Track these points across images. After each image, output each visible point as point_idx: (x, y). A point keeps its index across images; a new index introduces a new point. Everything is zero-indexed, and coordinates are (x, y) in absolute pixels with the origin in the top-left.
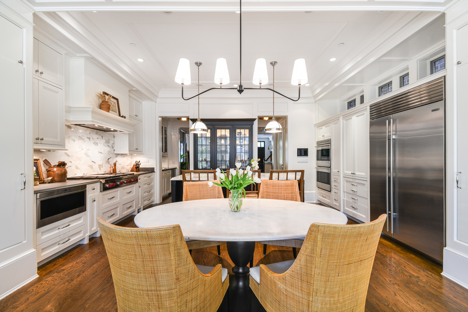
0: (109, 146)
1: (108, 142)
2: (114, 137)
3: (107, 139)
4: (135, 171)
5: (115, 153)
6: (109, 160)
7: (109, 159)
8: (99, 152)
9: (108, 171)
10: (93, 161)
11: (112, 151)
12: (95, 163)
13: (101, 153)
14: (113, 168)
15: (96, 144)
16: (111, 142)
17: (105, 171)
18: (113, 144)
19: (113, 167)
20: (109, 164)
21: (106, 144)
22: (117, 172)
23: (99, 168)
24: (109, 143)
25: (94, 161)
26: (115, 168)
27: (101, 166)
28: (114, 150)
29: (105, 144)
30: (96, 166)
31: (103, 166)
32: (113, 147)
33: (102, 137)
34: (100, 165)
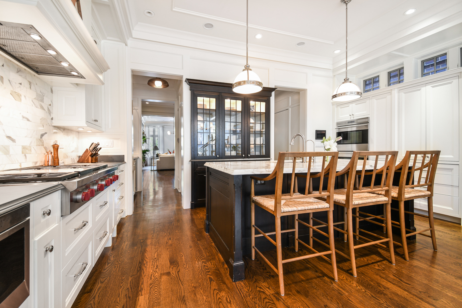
0: (42, 108)
1: (40, 98)
2: (52, 91)
3: (39, 92)
4: (90, 161)
5: (53, 125)
6: (43, 137)
7: (42, 135)
8: (24, 117)
9: (41, 162)
10: (9, 137)
11: (49, 120)
12: (13, 141)
13: (28, 120)
14: (53, 154)
15: (17, 96)
16: (47, 101)
17: (36, 161)
18: (50, 105)
19: (51, 153)
20: (42, 147)
21: (37, 103)
22: (60, 163)
23: (23, 153)
24: (42, 101)
25: (13, 137)
26: (56, 156)
27: (27, 149)
28: (52, 119)
29: (35, 101)
30: (16, 149)
31: (31, 150)
32: (50, 112)
33: (30, 83)
34: (24, 148)
